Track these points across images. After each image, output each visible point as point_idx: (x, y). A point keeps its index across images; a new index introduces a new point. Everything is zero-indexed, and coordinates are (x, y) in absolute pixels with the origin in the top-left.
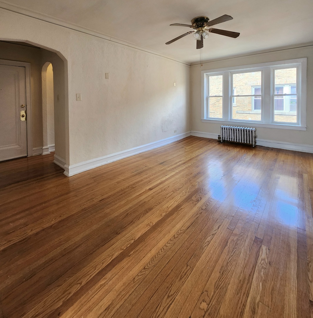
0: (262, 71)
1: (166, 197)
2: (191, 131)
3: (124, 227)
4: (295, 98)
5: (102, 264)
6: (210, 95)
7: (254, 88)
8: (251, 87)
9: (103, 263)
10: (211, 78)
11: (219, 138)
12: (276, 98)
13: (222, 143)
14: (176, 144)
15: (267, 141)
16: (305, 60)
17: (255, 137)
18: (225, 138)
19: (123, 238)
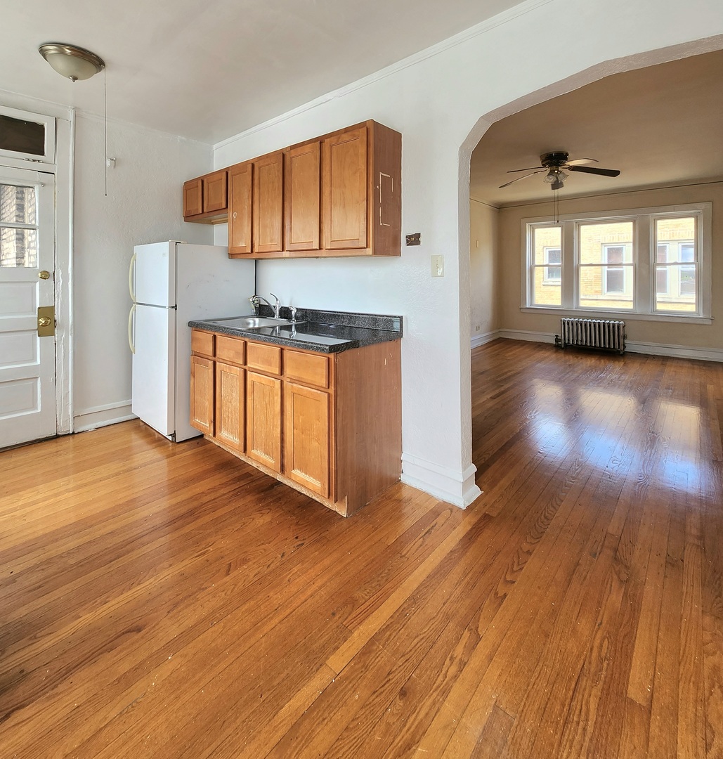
0: (634, 222)
2: (501, 330)
4: (693, 268)
6: (536, 263)
7: (606, 248)
8: (600, 246)
10: (537, 231)
11: (557, 340)
12: (658, 269)
13: (563, 349)
14: (483, 350)
15: (646, 343)
16: (709, 205)
17: (625, 337)
18: (569, 340)
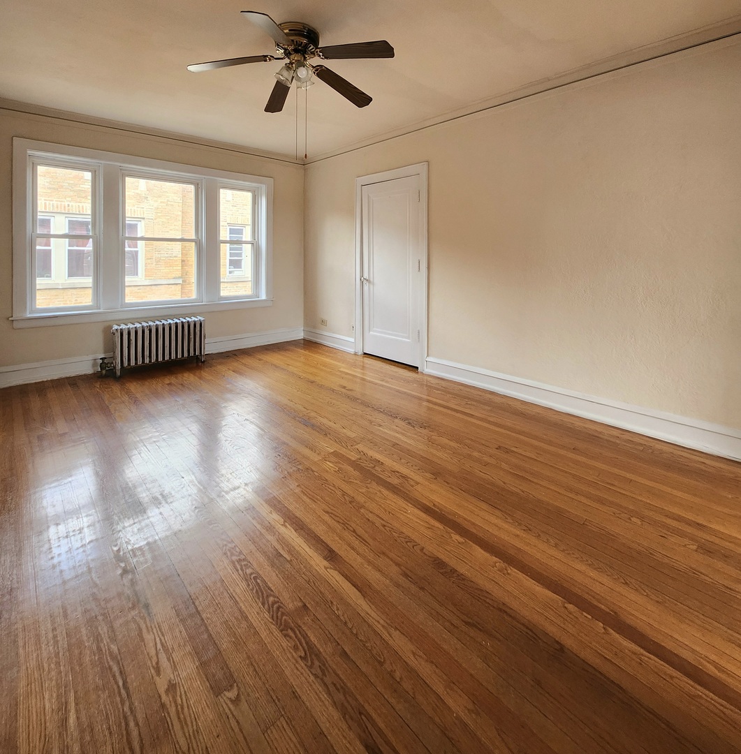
1: (384, 526)
3: (528, 631)
5: (675, 680)
9: (672, 677)
11: (105, 365)
17: (205, 338)
18: (130, 360)
19: (571, 631)
